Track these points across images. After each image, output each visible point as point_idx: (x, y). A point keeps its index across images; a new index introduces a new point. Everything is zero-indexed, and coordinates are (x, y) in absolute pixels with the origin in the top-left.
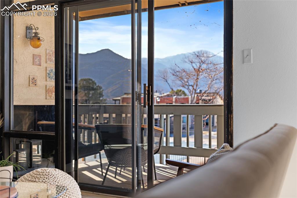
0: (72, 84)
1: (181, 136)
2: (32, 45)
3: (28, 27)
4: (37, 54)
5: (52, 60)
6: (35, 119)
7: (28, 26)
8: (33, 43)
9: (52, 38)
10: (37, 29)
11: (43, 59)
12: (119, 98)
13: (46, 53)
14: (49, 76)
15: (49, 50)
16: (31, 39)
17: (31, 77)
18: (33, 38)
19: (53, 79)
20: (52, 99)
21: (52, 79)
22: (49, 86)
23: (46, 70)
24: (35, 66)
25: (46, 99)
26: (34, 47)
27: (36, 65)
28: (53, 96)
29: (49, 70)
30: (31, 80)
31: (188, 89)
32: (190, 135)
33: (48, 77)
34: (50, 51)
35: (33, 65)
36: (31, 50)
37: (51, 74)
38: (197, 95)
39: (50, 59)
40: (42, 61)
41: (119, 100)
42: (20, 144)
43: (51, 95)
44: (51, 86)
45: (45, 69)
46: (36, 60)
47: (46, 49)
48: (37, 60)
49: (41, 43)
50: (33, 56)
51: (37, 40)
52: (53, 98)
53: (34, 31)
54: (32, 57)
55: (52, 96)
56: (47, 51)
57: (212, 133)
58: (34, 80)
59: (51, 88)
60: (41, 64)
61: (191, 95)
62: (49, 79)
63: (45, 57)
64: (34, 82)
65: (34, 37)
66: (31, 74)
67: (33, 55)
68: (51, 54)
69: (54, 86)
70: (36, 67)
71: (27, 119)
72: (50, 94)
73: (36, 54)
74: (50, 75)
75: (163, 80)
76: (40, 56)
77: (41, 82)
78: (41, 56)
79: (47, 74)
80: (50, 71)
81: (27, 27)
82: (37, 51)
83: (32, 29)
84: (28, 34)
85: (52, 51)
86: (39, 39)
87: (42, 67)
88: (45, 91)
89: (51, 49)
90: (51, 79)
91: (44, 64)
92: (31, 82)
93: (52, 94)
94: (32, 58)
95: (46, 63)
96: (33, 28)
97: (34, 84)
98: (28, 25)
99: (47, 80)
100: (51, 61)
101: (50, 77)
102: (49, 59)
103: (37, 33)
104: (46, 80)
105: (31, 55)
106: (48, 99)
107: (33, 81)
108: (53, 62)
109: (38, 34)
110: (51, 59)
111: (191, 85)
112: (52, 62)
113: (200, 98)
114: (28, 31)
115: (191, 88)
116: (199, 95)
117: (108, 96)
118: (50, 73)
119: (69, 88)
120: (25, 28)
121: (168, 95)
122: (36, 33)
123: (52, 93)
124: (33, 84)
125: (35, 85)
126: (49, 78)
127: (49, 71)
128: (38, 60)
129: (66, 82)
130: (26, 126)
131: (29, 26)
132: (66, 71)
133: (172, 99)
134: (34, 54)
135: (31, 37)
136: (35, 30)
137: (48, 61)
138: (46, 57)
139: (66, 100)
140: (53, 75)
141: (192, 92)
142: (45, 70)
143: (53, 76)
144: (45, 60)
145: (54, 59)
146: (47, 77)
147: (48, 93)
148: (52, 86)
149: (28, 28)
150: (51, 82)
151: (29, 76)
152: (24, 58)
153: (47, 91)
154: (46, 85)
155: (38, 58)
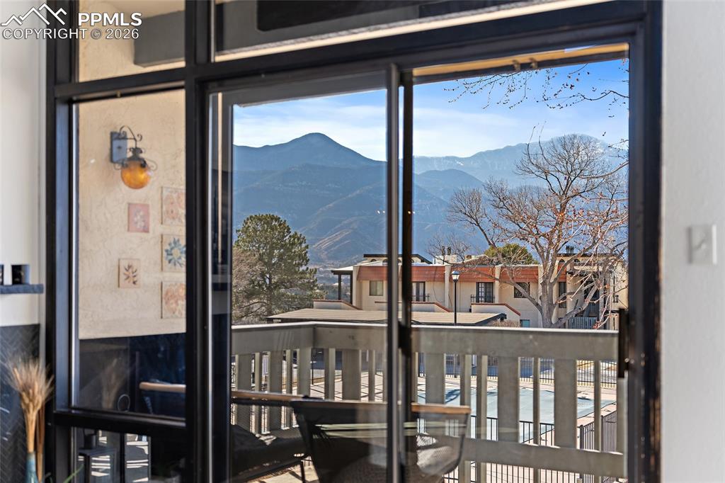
0: (229, 276)
1: (519, 375)
2: (125, 179)
3: (115, 133)
4: (138, 202)
5: (177, 214)
6: (133, 376)
7: (115, 130)
8: (128, 175)
9: (177, 157)
10: (138, 139)
11: (154, 214)
12: (350, 268)
13: (162, 199)
14: (170, 257)
15: (170, 190)
16: (125, 164)
17: (124, 264)
18: (128, 163)
19: (180, 265)
20: (177, 317)
21: (178, 265)
22: (168, 284)
23: (162, 242)
24: (134, 234)
25: (162, 317)
26: (130, 187)
27: (138, 231)
28: (180, 311)
29: (168, 242)
30: (122, 270)
31: (536, 244)
32: (543, 369)
33: (167, 262)
34: (171, 192)
35: (128, 230)
36: (124, 193)
37: (173, 251)
38: (562, 261)
39: (172, 212)
40: (151, 219)
41: (350, 273)
42: (94, 437)
43: (174, 305)
44: (174, 283)
45: (160, 240)
46: (136, 218)
47: (162, 188)
48: (139, 217)
49: (148, 175)
50: (129, 208)
51: (138, 168)
52: (179, 316)
53: (131, 144)
54: (126, 211)
55: (176, 310)
56: (164, 192)
57: (603, 365)
58: (130, 270)
59: (174, 289)
60: (148, 229)
61: (545, 261)
62: (170, 265)
63: (160, 210)
64: (131, 275)
65: (130, 159)
66: (124, 256)
67: (129, 204)
68: (175, 200)
69: (181, 284)
70: (136, 237)
71: (114, 377)
72: (172, 304)
73: (135, 202)
74: (171, 255)
75: (469, 219)
76: (145, 207)
77: (149, 276)
78: (148, 206)
79: (165, 254)
80: (173, 245)
81: (112, 134)
82: (137, 195)
83: (125, 138)
84: (115, 150)
85: (176, 192)
86: (143, 165)
87: (150, 235)
88: (160, 298)
89: (174, 186)
90: (175, 265)
91: (156, 228)
92: (123, 277)
93: (177, 305)
94: (126, 214)
95: (162, 223)
96: (129, 135)
97: (132, 282)
98: (116, 128)
99: (164, 267)
100: (173, 218)
101: (173, 261)
102: (170, 212)
103: (139, 149)
104: (162, 269)
105: (125, 206)
106: (167, 318)
107: (128, 275)
108: (180, 219)
109: (141, 152)
110: (174, 212)
111: (544, 235)
112: (177, 220)
113: (568, 268)
114: (116, 143)
115: (542, 241)
116: (566, 259)
117: (319, 260)
118: (172, 249)
119: (221, 288)
120: (109, 136)
121: (481, 262)
122: (136, 151)
123: (176, 302)
124: (129, 282)
125: (134, 283)
126: (170, 262)
127: (170, 244)
128: (141, 217)
129: (215, 271)
130: (109, 394)
131: (118, 131)
132: (215, 240)
133: (493, 272)
134: (130, 202)
135: (123, 160)
136: (133, 141)
137: (167, 219)
138: (162, 207)
139: (214, 317)
140: (179, 255)
141: (548, 253)
142: (160, 243)
143: (180, 258)
144: (160, 217)
145: (183, 211)
146: (164, 260)
147: (166, 303)
148: (176, 284)
149: (115, 136)
150: (173, 272)
151: (119, 260)
152: (105, 214)
153: (165, 296)
154: (162, 283)
155: (142, 213)
